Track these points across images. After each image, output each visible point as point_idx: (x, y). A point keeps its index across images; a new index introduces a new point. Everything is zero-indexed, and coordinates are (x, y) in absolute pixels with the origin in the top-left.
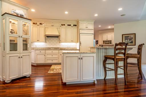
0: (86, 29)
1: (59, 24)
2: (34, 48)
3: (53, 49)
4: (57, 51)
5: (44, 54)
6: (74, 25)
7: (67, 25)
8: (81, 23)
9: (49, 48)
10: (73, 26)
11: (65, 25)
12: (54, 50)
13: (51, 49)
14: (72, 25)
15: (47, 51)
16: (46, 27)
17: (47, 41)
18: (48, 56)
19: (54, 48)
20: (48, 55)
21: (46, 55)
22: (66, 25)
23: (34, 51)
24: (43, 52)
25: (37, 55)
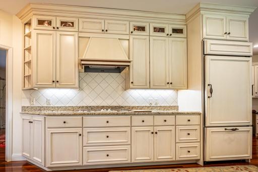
0: (224, 38)
1: (125, 25)
2: (40, 108)
3: (109, 111)
4: (125, 120)
5: (79, 131)
6: (175, 31)
7: (152, 30)
8: (207, 18)
9: (92, 108)
10: (170, 32)
11: (147, 29)
12: (113, 114)
13: (102, 111)
14: (168, 30)
15: (89, 121)
16: (81, 35)
17: (85, 85)
18: (94, 139)
19: (112, 108)
20: (91, 135)
21: (85, 134)
22: (150, 29)
23: (41, 118)
24: (75, 121)
25: (54, 136)
